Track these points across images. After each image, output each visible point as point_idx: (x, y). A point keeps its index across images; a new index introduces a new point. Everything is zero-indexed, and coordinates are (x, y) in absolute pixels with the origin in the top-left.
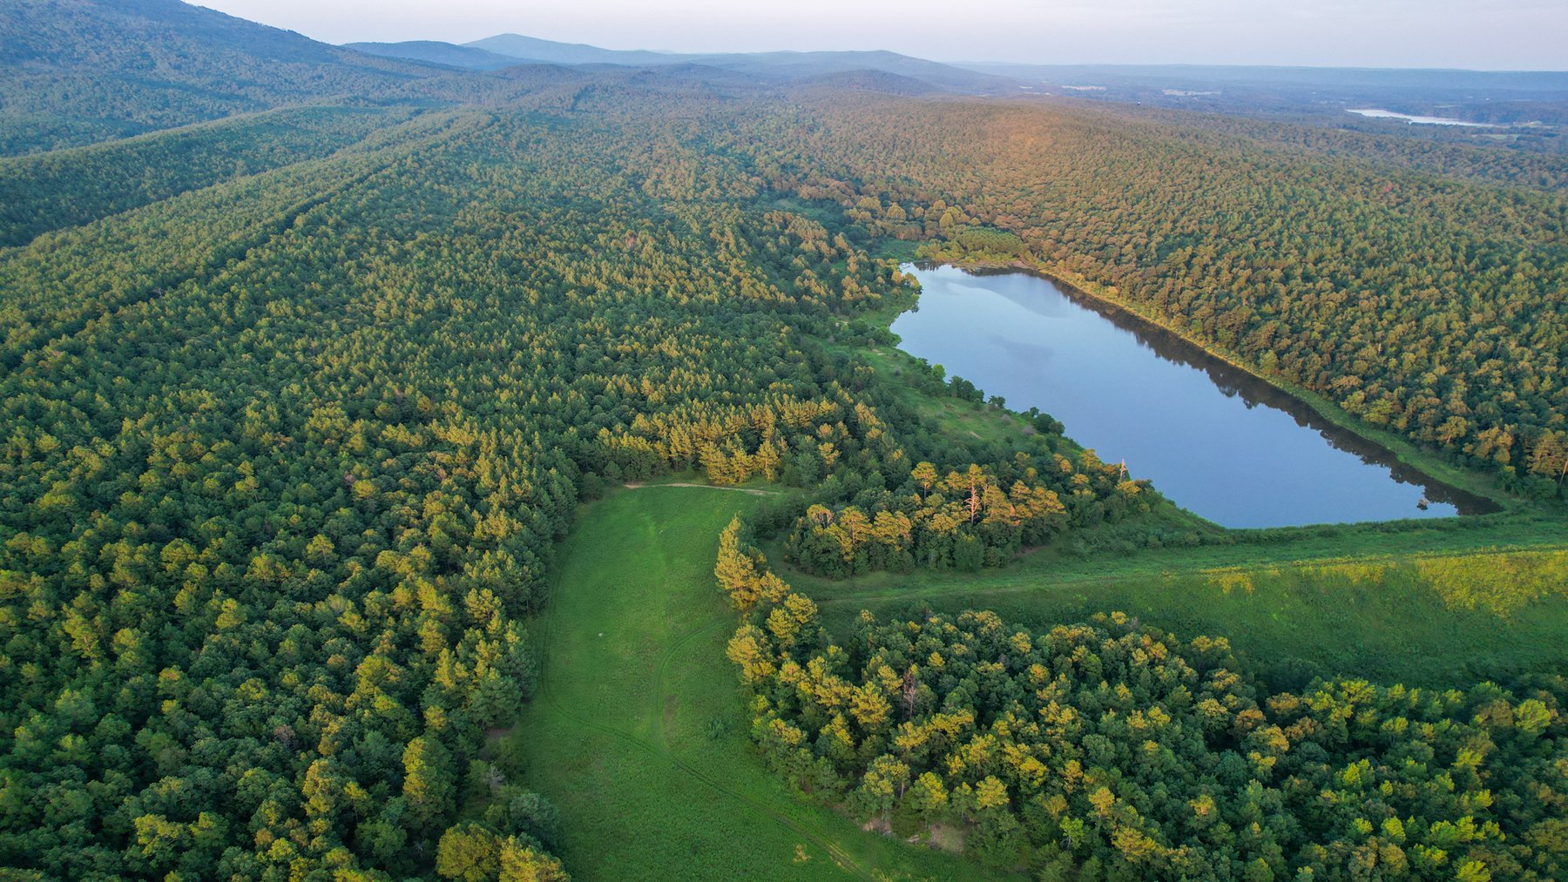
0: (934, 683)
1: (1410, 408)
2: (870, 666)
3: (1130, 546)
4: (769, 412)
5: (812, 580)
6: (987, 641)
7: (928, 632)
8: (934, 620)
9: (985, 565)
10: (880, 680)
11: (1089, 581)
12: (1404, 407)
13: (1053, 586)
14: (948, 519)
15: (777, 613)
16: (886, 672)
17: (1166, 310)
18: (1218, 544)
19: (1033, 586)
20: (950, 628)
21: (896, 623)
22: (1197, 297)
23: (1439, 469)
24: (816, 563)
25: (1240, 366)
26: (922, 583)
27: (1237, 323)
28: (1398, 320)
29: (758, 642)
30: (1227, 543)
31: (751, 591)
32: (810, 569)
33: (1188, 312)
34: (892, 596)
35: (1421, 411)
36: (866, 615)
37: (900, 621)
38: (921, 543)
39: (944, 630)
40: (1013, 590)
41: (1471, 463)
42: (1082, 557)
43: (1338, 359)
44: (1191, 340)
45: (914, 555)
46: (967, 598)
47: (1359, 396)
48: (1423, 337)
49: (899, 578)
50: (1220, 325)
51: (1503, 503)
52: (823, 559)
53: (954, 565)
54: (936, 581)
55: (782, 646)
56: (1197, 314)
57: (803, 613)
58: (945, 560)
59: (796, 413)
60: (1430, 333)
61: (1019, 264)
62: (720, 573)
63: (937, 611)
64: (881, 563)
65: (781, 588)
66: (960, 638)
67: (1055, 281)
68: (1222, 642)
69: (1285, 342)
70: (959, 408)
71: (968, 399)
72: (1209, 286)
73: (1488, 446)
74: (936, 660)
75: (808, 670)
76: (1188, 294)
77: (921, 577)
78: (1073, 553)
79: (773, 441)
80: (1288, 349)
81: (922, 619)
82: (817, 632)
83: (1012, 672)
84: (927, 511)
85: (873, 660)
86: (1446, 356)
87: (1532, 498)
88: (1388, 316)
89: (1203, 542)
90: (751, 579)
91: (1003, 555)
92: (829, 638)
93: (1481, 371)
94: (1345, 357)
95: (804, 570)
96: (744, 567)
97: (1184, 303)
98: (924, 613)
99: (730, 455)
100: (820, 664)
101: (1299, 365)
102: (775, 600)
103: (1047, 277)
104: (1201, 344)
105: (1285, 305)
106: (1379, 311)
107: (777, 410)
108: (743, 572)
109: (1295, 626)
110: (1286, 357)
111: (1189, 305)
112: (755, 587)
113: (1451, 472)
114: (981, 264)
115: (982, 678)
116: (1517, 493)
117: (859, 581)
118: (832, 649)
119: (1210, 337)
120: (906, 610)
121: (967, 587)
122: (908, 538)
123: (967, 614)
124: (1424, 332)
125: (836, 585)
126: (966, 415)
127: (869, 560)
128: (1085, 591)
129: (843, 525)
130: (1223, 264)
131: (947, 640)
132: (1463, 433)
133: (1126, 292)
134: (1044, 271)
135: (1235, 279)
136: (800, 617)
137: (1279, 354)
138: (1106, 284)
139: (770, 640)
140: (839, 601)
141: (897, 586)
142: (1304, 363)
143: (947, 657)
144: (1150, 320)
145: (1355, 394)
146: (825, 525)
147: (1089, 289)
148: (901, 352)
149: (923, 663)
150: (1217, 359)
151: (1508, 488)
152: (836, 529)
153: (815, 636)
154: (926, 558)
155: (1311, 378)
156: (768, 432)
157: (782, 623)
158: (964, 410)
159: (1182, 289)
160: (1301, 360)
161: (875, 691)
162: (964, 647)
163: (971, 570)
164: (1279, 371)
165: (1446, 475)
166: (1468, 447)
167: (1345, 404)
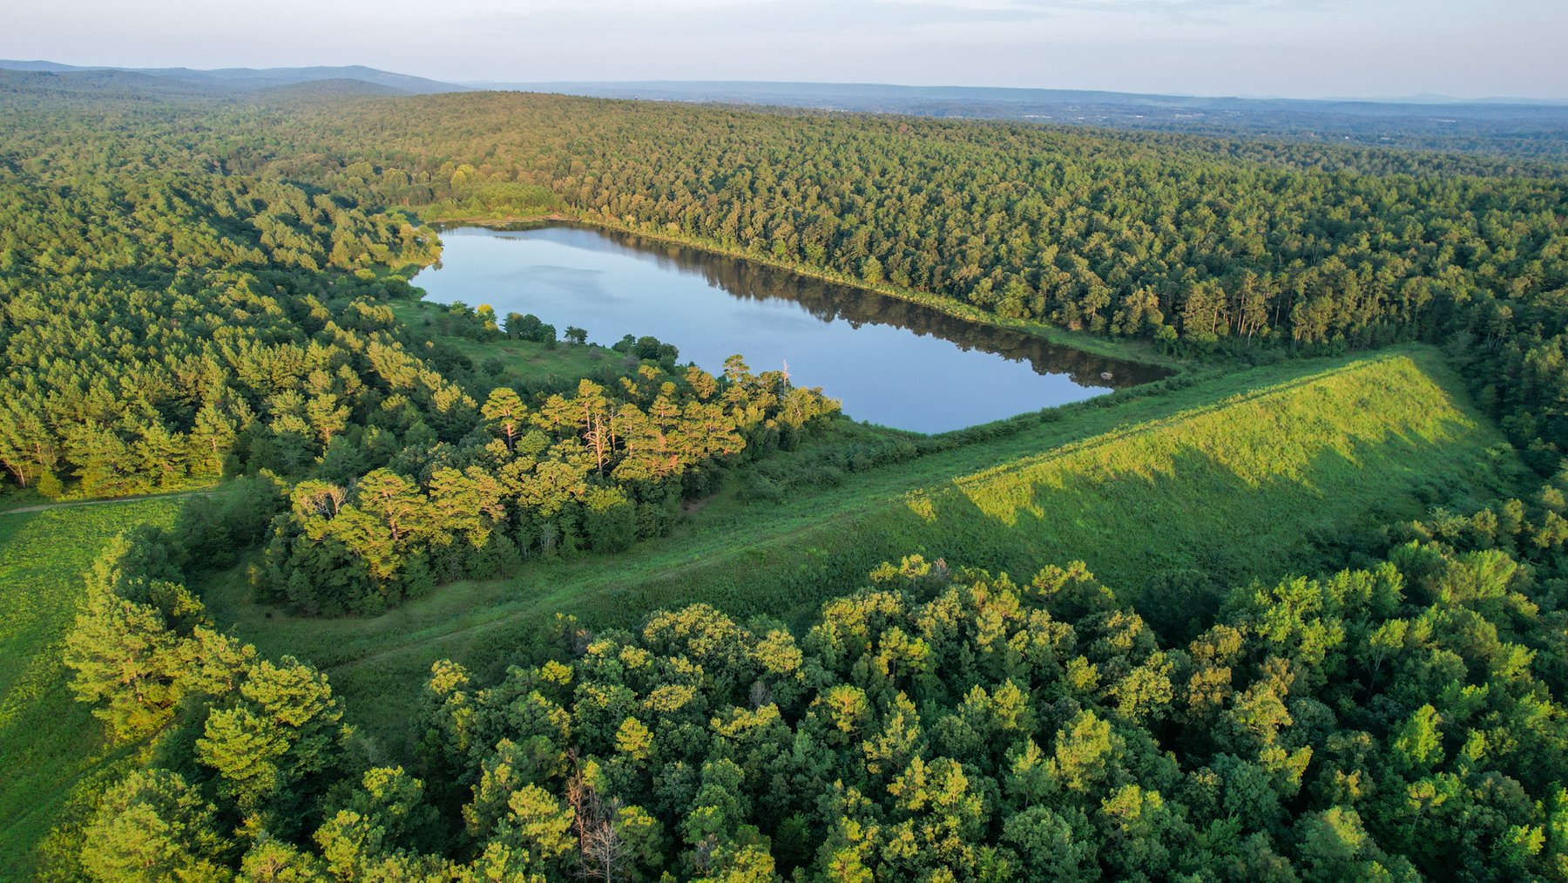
0: (641, 789)
1: (1044, 286)
2: (484, 794)
3: (835, 472)
4: (212, 364)
5: (319, 627)
6: (713, 665)
7: (591, 676)
8: (598, 647)
9: (642, 536)
10: (516, 825)
11: (819, 523)
12: (1037, 288)
13: (766, 543)
14: (565, 467)
15: (221, 720)
16: (529, 802)
17: (739, 236)
18: (939, 450)
19: (735, 550)
20: (635, 656)
21: (520, 673)
22: (773, 217)
23: (1094, 344)
24: (323, 592)
25: (840, 281)
26: (542, 585)
27: (825, 234)
28: (988, 211)
29: (167, 812)
30: (949, 448)
31: (166, 681)
32: (312, 606)
33: (766, 233)
34: (489, 622)
35: (1056, 287)
36: (445, 676)
37: (525, 666)
38: (523, 519)
39: (625, 664)
40: (706, 563)
41: (1124, 332)
42: (775, 500)
43: (947, 254)
44: (776, 263)
45: (517, 543)
46: (634, 594)
47: (987, 283)
48: (1020, 224)
49: (495, 587)
50: (806, 241)
51: (1174, 366)
52: (338, 579)
53: (588, 547)
54: (564, 578)
55: (247, 798)
56: (777, 234)
57: (294, 701)
58: (570, 541)
59: (265, 363)
60: (1024, 219)
61: (555, 217)
62: (77, 657)
63: (596, 629)
64: (455, 566)
65: (233, 657)
66: (661, 671)
67: (602, 231)
68: (1079, 570)
69: (886, 245)
70: (526, 350)
71: (535, 338)
72: (781, 204)
73: (1138, 310)
74: (633, 737)
75: (318, 851)
76: (761, 217)
77: (536, 578)
78: (761, 497)
79: (224, 406)
80: (890, 252)
81: (571, 652)
82: (336, 737)
83: (792, 716)
84: (523, 463)
85: (486, 781)
86: (1049, 238)
87: (1196, 357)
88: (978, 209)
89: (921, 452)
90: (159, 651)
91: (664, 513)
92: (369, 745)
93: (1092, 245)
94: (953, 251)
95: (299, 611)
96: (135, 629)
97: (759, 226)
98: (568, 636)
99: (131, 438)
100: (347, 829)
101: (907, 266)
102: (217, 688)
103: (592, 227)
104: (788, 266)
105: (869, 213)
106: (968, 208)
107: (227, 364)
108: (137, 642)
109: (1108, 531)
110: (891, 259)
111: (764, 227)
112: (170, 667)
113: (1108, 345)
114: (511, 219)
115: (742, 748)
116: (1180, 355)
117: (418, 609)
118: (377, 780)
119: (797, 257)
120: (526, 640)
121: (626, 576)
122: (498, 514)
123: (658, 622)
124: (1018, 220)
125: (372, 624)
126: (538, 357)
127: (432, 567)
128: (819, 540)
129: (367, 505)
130: (789, 184)
131: (638, 683)
132: (1108, 303)
133: (688, 227)
134: (587, 221)
135: (805, 198)
136: (286, 714)
137: (882, 259)
138: (661, 222)
139: (207, 795)
140: (384, 656)
141: (496, 601)
142: (913, 263)
143: (652, 720)
144: (724, 251)
145: (983, 282)
146: (328, 514)
147: (646, 230)
148: (429, 303)
149: (604, 749)
150: (810, 278)
151: (1170, 351)
152: (354, 514)
153: (334, 748)
154: (536, 545)
155: (926, 275)
156: (213, 393)
157: (241, 741)
158: (534, 352)
159: (753, 213)
160: (909, 259)
161: (513, 863)
162: (680, 689)
163: (618, 549)
164: (887, 277)
165: (1105, 349)
166: (1118, 316)
167: (973, 296)
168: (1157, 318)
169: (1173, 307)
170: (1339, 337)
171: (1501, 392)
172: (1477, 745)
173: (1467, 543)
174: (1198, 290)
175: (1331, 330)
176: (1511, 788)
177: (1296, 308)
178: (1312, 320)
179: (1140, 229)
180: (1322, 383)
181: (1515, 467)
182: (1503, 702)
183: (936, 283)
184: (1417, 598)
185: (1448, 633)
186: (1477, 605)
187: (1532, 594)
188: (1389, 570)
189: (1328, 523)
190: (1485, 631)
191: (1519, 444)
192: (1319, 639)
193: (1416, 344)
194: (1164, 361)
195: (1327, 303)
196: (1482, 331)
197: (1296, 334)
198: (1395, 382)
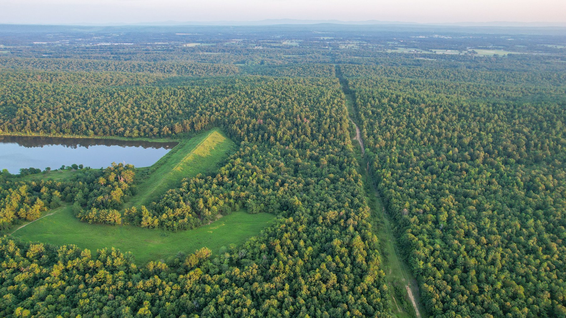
1: (142, 130)
12: (140, 131)
23: (159, 140)
25: (81, 137)
27: (70, 126)
35: (145, 130)
41: (164, 136)
44: (54, 136)
47: (127, 132)
48: (124, 114)
50: (63, 128)
69: (92, 126)
73: (165, 131)
76: (41, 123)
86: (134, 117)
93: (145, 117)
97: (41, 126)
101: (102, 131)
104: (60, 136)
110: (95, 130)
111: (44, 126)
116: (178, 139)
119: (61, 133)
132: (158, 131)
137: (93, 130)
150: (67, 138)
151: (175, 138)
155: (109, 132)
164: (96, 134)
165: (162, 141)
166: (162, 133)
167: (125, 135)
168: (170, 132)
169: (172, 129)
170: (203, 129)
171: (230, 134)
172: (243, 176)
173: (235, 158)
174: (176, 125)
175: (202, 128)
176: (246, 178)
177: (195, 125)
178: (198, 126)
179: (153, 111)
180: (207, 140)
181: (235, 146)
182: (244, 172)
183: (113, 133)
184: (233, 166)
185: (237, 168)
186: (238, 165)
187: (243, 162)
188: (229, 164)
189: (218, 161)
190: (240, 166)
191: (235, 142)
192: (227, 172)
193: (215, 128)
194: (175, 140)
195: (200, 123)
196: (224, 124)
197: (196, 130)
198: (216, 136)
